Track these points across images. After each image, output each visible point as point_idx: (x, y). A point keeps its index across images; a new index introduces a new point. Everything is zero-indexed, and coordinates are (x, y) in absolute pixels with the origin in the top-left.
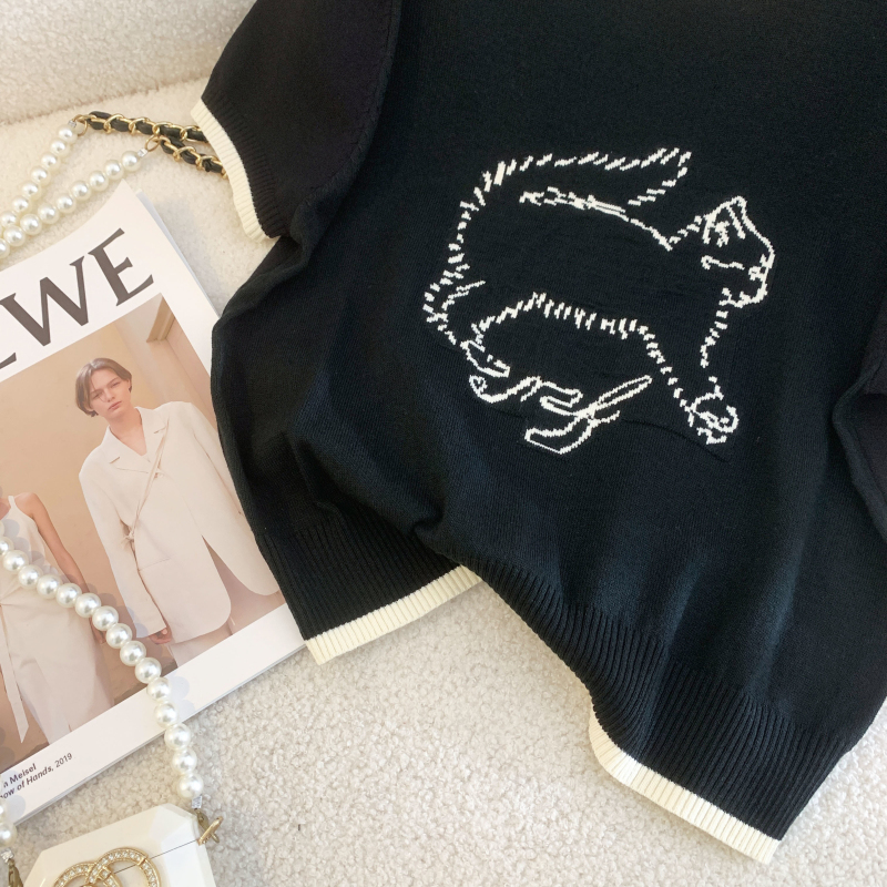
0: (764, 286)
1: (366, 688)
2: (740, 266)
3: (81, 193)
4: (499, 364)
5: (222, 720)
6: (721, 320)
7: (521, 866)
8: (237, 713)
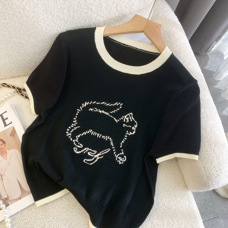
0: (135, 131)
1: (46, 211)
2: (130, 127)
4: (81, 145)
5: (17, 216)
6: (126, 137)
8: (20, 215)
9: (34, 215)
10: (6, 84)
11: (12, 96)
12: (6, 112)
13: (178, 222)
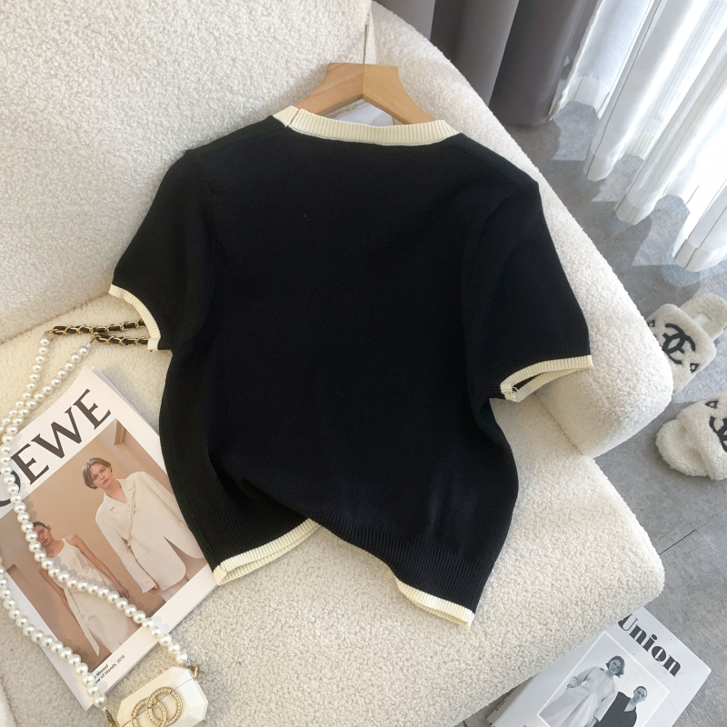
1: (259, 591)
3: (62, 375)
5: (193, 622)
7: (347, 656)
8: (199, 617)
9: (233, 608)
10: (63, 328)
11: (90, 352)
12: (87, 391)
13: (576, 532)
